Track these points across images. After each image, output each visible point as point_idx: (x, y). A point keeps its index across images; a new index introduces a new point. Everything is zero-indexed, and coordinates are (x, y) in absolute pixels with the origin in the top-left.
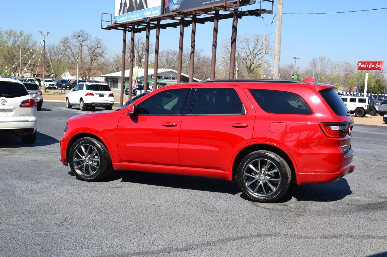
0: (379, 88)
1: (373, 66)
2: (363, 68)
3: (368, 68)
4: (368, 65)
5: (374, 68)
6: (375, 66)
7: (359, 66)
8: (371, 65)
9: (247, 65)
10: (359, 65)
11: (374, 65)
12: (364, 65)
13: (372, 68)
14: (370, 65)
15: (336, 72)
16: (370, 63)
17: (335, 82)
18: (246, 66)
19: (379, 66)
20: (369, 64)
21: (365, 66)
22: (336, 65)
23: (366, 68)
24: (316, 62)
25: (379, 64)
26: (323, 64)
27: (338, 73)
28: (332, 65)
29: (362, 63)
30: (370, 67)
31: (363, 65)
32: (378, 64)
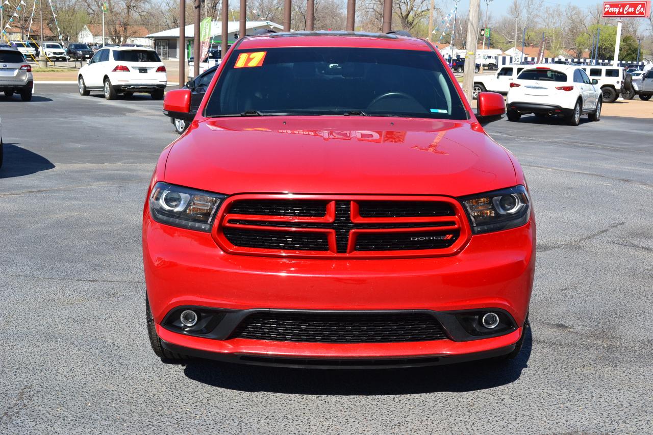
0: (629, 52)
1: (631, 10)
2: (614, 13)
3: (622, 13)
4: (622, 8)
5: (634, 13)
6: (635, 10)
7: (606, 10)
8: (628, 9)
9: (401, 13)
10: (605, 8)
11: (633, 9)
12: (615, 9)
13: (629, 13)
14: (626, 8)
15: (554, 23)
16: (626, 4)
17: (552, 41)
18: (400, 15)
19: (642, 9)
20: (624, 6)
21: (617, 10)
22: (554, 11)
23: (619, 13)
24: (519, 8)
25: (643, 5)
26: (531, 11)
27: (557, 25)
28: (547, 11)
29: (612, 6)
30: (625, 13)
31: (612, 9)
32: (640, 6)
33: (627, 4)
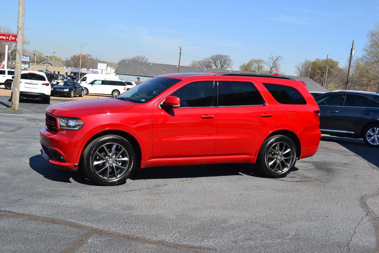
1: (13, 38)
2: (3, 39)
3: (8, 40)
4: (8, 37)
5: (15, 40)
8: (12, 38)
11: (14, 38)
12: (3, 37)
13: (12, 40)
14: (11, 37)
20: (9, 36)
21: (5, 38)
23: (6, 39)
29: (2, 35)
30: (10, 40)
31: (2, 37)
33: (11, 35)
